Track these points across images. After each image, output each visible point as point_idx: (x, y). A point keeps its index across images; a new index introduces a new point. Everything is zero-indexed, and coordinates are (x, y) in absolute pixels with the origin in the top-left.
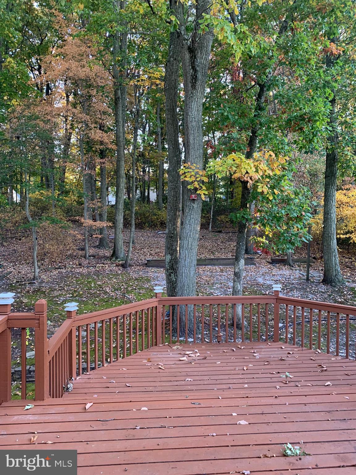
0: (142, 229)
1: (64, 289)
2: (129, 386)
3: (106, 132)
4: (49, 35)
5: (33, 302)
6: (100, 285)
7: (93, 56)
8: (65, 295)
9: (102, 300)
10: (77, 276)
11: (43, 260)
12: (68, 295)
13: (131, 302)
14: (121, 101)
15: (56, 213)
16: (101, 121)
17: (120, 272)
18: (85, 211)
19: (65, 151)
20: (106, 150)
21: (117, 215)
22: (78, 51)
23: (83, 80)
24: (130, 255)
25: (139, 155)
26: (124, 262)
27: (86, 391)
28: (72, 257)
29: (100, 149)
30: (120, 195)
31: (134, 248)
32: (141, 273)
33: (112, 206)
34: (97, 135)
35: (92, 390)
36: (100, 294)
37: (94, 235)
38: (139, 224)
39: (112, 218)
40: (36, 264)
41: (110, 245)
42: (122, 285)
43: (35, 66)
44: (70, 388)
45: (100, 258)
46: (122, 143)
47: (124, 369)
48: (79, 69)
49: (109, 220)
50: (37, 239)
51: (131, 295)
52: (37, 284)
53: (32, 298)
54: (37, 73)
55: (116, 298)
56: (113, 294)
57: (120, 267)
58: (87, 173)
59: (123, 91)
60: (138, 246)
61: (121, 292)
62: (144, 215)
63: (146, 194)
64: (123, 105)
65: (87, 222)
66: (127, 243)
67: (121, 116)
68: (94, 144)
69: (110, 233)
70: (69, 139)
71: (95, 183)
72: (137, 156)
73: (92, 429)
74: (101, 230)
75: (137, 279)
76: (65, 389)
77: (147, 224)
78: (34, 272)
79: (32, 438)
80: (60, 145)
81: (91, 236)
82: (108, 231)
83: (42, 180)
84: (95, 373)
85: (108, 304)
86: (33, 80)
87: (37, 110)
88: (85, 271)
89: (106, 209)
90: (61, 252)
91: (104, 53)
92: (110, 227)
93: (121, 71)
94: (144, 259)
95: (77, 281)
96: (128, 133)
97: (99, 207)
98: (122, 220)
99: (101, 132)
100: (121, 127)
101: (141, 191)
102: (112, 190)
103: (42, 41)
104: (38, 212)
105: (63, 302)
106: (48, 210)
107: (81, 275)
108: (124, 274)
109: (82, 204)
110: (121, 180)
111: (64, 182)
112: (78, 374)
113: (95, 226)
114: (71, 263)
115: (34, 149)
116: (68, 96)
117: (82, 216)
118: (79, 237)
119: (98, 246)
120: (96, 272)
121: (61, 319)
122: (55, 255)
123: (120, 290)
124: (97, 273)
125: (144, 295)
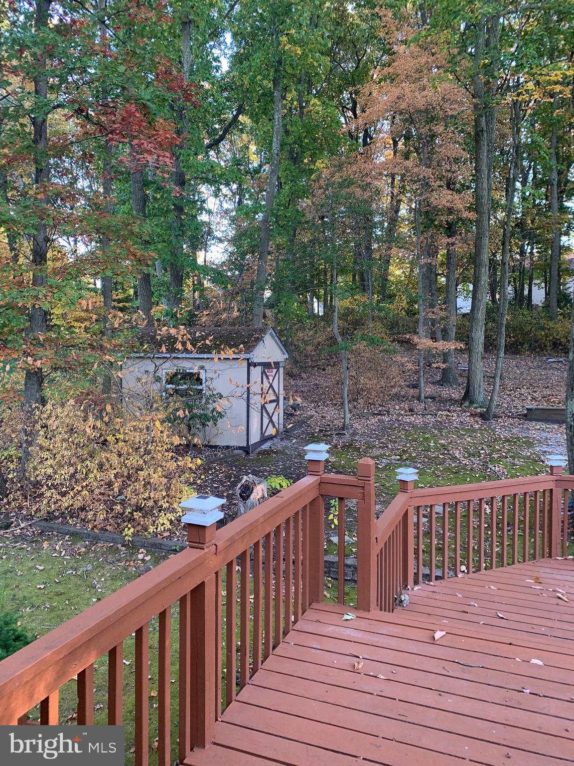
0: (517, 354)
1: (387, 447)
2: (503, 618)
3: (459, 192)
4: (369, 51)
5: (343, 462)
6: (444, 446)
7: (438, 68)
8: (390, 456)
9: (448, 469)
10: (407, 428)
11: (355, 400)
12: (393, 457)
13: (498, 478)
14: (485, 135)
15: (375, 329)
16: (450, 175)
17: (477, 426)
18: (421, 324)
19: (390, 230)
20: (457, 222)
21: (474, 330)
22: (414, 65)
23: (422, 111)
24: (496, 398)
25: (516, 225)
26: (485, 410)
27: (429, 610)
28: (397, 397)
29: (447, 221)
30: (479, 296)
31: (503, 387)
32: (515, 431)
33: (464, 315)
34: (443, 198)
35: (439, 612)
36: (444, 460)
37: (434, 363)
38: (511, 344)
39: (465, 336)
40: (347, 406)
41: (460, 380)
42: (482, 449)
43: (348, 104)
44: (405, 602)
45: (443, 401)
46: (485, 208)
47: (492, 587)
48: (417, 94)
49: (459, 338)
50: (348, 368)
51: (499, 467)
52: (348, 436)
53: (341, 457)
54: (350, 114)
55: (471, 470)
56: (466, 462)
57: (477, 419)
58: (426, 263)
59: (490, 117)
60: (509, 384)
61: (480, 460)
62: (521, 329)
63: (526, 292)
64: (490, 141)
65: (423, 342)
66: (490, 378)
67: (485, 161)
68: (437, 215)
69: (459, 360)
70: (397, 211)
71: (436, 279)
72: (512, 227)
73: (445, 673)
74: (445, 356)
75: (508, 441)
76: (397, 602)
77: (526, 346)
78: (344, 418)
79: (356, 664)
80: (381, 223)
81: (429, 366)
82: (456, 358)
83: (354, 279)
84: (442, 585)
85: (458, 477)
86: (344, 126)
87: (350, 171)
88: (419, 420)
89: (454, 320)
90: (383, 390)
91: (459, 58)
92: (461, 350)
93: (487, 83)
94: (520, 406)
95: (407, 436)
96: (496, 190)
97: (442, 319)
98: (483, 338)
99: (451, 192)
100: (486, 181)
101: (515, 288)
102: (464, 290)
103: (359, 64)
104: (348, 329)
105: (386, 466)
106: (363, 325)
107: (413, 427)
108: (485, 430)
109: (414, 314)
110: (483, 271)
111: (387, 280)
112: (416, 582)
113: (436, 348)
114: (397, 407)
115: (344, 232)
116: (395, 143)
117: (416, 333)
118: (410, 366)
119: (439, 381)
120: (437, 425)
121: (385, 493)
122: (374, 393)
123: (479, 457)
124: (439, 426)
125: (523, 468)
